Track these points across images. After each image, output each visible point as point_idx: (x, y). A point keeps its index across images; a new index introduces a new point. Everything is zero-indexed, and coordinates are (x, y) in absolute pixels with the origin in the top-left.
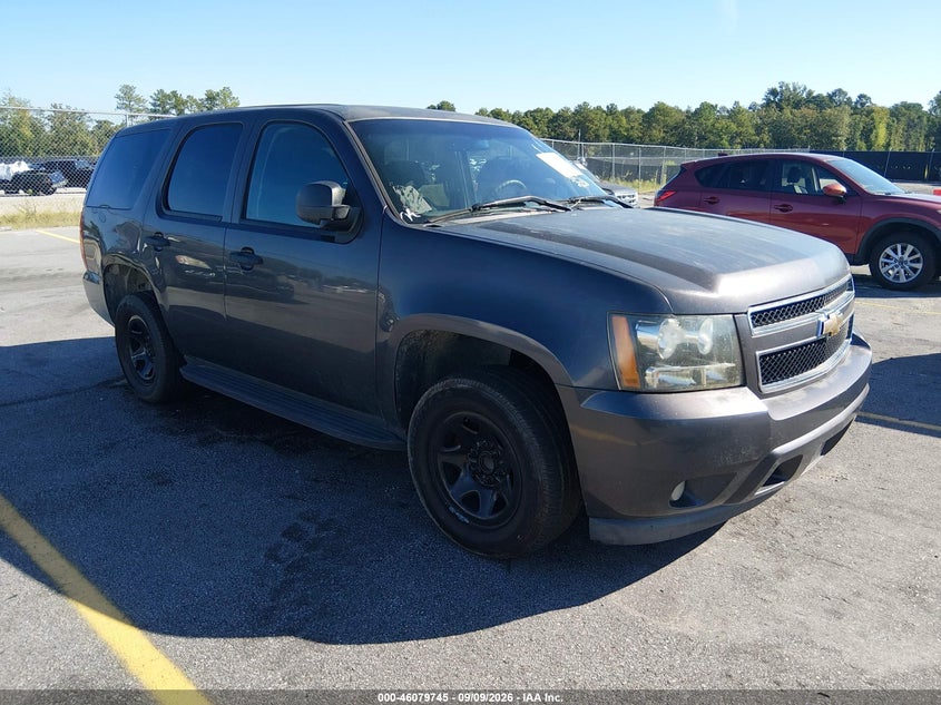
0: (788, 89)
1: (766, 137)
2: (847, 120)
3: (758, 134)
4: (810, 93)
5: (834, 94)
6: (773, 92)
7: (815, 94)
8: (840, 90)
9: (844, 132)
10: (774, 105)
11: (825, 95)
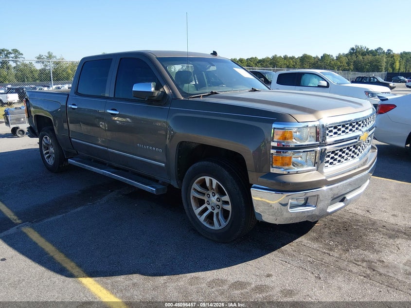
0: (358, 48)
1: (352, 67)
2: (385, 60)
3: (348, 66)
4: (368, 49)
5: (378, 49)
6: (353, 49)
7: (370, 50)
8: (380, 48)
9: (384, 64)
10: (354, 54)
11: (374, 50)
